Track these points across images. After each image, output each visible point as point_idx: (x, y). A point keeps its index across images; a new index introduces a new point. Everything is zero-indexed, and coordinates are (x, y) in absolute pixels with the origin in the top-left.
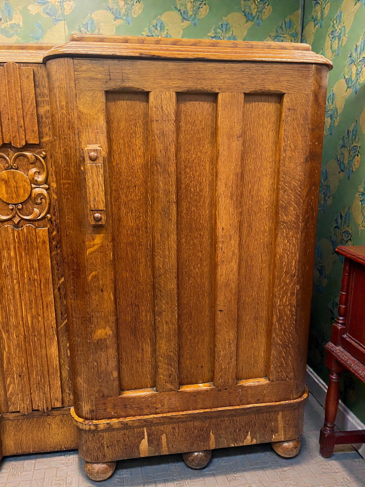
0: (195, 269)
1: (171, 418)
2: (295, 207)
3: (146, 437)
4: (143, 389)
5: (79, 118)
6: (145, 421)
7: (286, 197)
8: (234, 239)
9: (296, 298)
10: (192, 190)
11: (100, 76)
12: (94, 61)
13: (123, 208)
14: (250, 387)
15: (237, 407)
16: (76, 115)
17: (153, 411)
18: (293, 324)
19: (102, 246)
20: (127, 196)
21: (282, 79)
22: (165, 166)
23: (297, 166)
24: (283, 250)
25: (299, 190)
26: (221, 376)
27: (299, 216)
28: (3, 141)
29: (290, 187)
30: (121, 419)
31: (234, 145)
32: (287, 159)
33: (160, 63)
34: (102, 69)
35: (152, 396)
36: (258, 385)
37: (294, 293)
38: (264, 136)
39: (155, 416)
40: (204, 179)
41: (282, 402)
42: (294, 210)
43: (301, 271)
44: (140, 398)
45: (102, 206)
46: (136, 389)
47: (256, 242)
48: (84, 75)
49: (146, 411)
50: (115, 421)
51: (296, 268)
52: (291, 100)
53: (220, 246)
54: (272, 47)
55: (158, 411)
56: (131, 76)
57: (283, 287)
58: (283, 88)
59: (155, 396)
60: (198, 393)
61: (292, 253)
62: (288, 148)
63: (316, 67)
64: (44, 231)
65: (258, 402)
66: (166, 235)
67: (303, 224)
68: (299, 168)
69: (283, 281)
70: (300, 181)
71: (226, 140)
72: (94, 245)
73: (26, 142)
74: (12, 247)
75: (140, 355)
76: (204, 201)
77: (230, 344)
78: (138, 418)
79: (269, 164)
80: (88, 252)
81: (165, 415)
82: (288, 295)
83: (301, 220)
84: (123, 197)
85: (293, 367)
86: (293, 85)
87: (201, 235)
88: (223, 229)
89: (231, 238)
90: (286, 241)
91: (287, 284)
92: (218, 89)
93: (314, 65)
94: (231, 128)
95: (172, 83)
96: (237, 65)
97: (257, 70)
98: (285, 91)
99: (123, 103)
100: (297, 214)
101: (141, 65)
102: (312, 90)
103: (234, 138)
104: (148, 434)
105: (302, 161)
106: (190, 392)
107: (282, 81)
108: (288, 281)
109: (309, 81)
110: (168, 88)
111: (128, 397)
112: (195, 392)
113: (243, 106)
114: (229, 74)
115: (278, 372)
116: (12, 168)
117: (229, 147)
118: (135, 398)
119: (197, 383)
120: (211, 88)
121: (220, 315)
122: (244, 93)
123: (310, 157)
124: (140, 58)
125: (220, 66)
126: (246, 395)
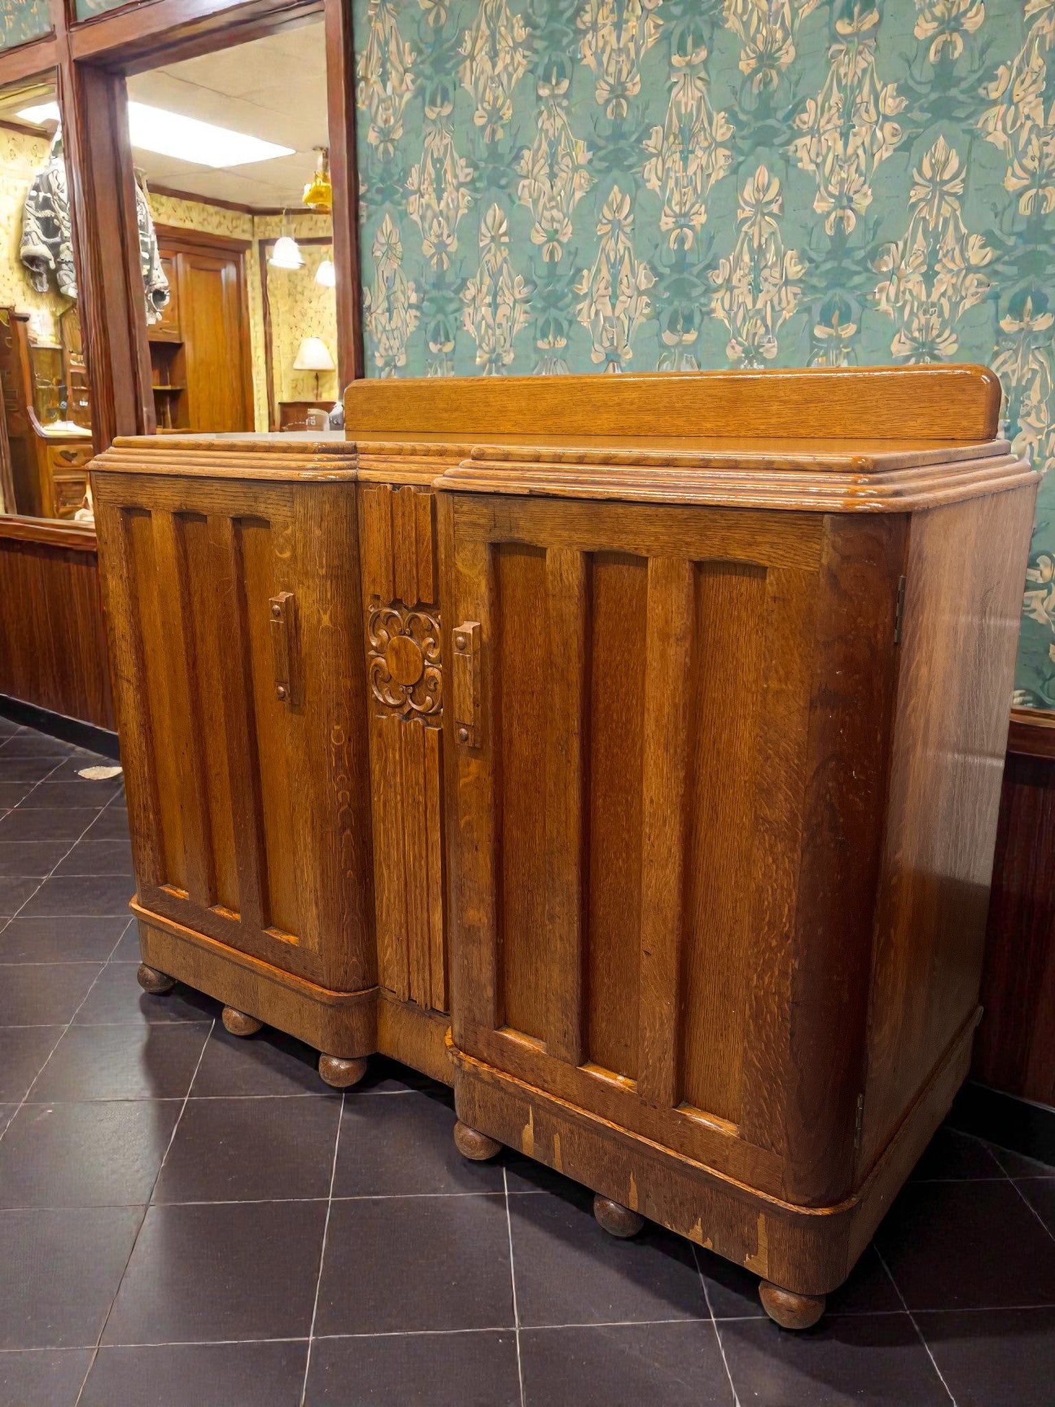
0: (617, 860)
1: (561, 1108)
2: (786, 794)
3: (531, 1121)
4: (532, 1039)
5: (457, 580)
6: (524, 1091)
7: (770, 770)
8: (670, 826)
9: (792, 984)
10: (615, 717)
11: (482, 521)
12: (476, 499)
13: (515, 725)
14: (699, 1127)
15: (672, 1153)
16: (453, 577)
17: (540, 1083)
18: (786, 1039)
19: (478, 778)
20: (521, 706)
21: (759, 539)
22: (563, 671)
23: (790, 713)
24: (764, 875)
25: (796, 761)
26: (646, 1076)
27: (795, 815)
28: (395, 595)
29: (777, 753)
30: (494, 1071)
31: (671, 651)
32: (770, 696)
33: (561, 503)
34: (485, 511)
35: (538, 1055)
36: (714, 1132)
37: (787, 974)
38: (742, 640)
39: (540, 1092)
40: (634, 702)
41: (759, 1193)
42: (786, 800)
43: (801, 932)
44: (521, 1047)
45: (468, 720)
46: (525, 1032)
47: (726, 844)
48: (464, 519)
49: (530, 1077)
50: (485, 1068)
51: (790, 923)
52: (778, 579)
53: (647, 830)
54: (775, 466)
55: (546, 1085)
56: (521, 523)
57: (764, 953)
58: (764, 557)
59: (543, 1057)
61: (782, 887)
62: (773, 674)
63: (832, 519)
64: (434, 731)
65: (713, 1164)
66: (562, 786)
67: (805, 835)
68: (796, 718)
69: (763, 939)
70: (798, 745)
71: (657, 643)
72: (469, 774)
73: (419, 600)
74: (397, 746)
75: (532, 978)
76: (633, 739)
77: (662, 1024)
78: (517, 1081)
79: (750, 695)
80: (462, 782)
81: (553, 1099)
82: (773, 973)
83: (800, 825)
84: (516, 706)
85: (786, 1129)
86: (781, 553)
87: (627, 800)
88: (652, 801)
89: (665, 822)
90: (770, 860)
91: (772, 949)
92: (648, 551)
93: (826, 516)
94: (667, 622)
95: (576, 537)
96: (679, 511)
97: (715, 521)
98: (767, 564)
99: (521, 559)
100: (792, 812)
101: (535, 506)
102: (822, 565)
103: (672, 640)
104: (534, 1119)
105: (802, 704)
106: (595, 1080)
107: (761, 543)
108: (774, 943)
109: (815, 546)
110: (570, 545)
111: (507, 1039)
112: (603, 1083)
113: (689, 585)
114: (664, 526)
115: (753, 1124)
116: (405, 634)
117: (663, 655)
118: (515, 1045)
119: (618, 1072)
120: (636, 549)
121: (645, 961)
122: (691, 561)
123: (821, 699)
124: (532, 496)
125: (650, 511)
126: (691, 1139)
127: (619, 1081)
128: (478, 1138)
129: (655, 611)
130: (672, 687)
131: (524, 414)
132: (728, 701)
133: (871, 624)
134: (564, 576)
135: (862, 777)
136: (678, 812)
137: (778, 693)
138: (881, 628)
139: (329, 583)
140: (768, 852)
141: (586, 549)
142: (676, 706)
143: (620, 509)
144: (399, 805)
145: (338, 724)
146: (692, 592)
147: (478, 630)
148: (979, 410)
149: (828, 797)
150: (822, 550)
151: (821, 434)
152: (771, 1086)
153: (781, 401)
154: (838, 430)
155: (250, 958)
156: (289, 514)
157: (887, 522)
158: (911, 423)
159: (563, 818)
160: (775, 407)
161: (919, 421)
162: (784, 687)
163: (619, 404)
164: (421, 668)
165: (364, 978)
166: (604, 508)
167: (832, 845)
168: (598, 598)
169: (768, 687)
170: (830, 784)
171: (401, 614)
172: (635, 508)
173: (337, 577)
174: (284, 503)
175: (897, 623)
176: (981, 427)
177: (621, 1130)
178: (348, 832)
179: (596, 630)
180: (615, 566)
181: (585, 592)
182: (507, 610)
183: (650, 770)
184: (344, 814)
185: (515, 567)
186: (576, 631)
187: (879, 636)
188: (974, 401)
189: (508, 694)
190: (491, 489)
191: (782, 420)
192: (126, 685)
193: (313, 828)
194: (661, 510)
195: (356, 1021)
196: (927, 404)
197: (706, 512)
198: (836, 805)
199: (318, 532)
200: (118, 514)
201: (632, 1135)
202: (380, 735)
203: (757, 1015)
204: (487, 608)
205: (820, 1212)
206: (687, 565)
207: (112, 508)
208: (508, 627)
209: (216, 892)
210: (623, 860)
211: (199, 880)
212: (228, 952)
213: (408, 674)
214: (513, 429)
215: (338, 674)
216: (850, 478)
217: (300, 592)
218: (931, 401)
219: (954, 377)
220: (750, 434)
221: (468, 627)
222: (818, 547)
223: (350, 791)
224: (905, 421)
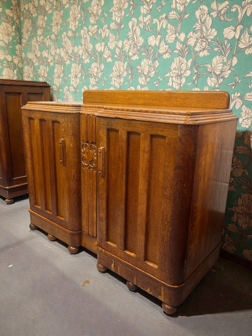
0: (133, 203)
1: (119, 260)
2: (169, 189)
3: (113, 263)
4: (114, 244)
5: (100, 137)
6: (112, 256)
7: (166, 183)
9: (170, 233)
10: (133, 170)
11: (105, 124)
12: (104, 119)
13: (112, 171)
14: (149, 266)
15: (143, 272)
16: (99, 136)
17: (115, 254)
18: (168, 246)
19: (103, 183)
20: (113, 167)
21: (164, 130)
22: (122, 159)
23: (171, 170)
24: (164, 208)
25: (172, 182)
26: (138, 254)
27: (171, 194)
28: (87, 140)
29: (168, 180)
30: (105, 251)
31: (145, 155)
32: (166, 166)
33: (122, 120)
34: (106, 121)
35: (115, 248)
36: (153, 267)
37: (169, 231)
38: (161, 153)
39: (115, 256)
40: (138, 167)
41: (162, 281)
43: (172, 221)
45: (101, 169)
46: (113, 242)
47: (157, 200)
48: (102, 123)
49: (113, 253)
50: (103, 250)
51: (170, 219)
52: (168, 139)
53: (139, 196)
55: (117, 255)
56: (114, 124)
57: (164, 226)
58: (165, 134)
60: (130, 256)
61: (168, 211)
62: (167, 161)
64: (95, 172)
65: (152, 274)
66: (121, 185)
67: (173, 199)
68: (172, 172)
69: (164, 222)
70: (172, 178)
71: (142, 153)
72: (101, 182)
73: (92, 141)
74: (87, 175)
75: (114, 230)
76: (137, 175)
77: (142, 241)
78: (110, 254)
79: (162, 166)
80: (100, 184)
81: (118, 258)
82: (166, 230)
83: (172, 197)
84: (112, 167)
85: (168, 267)
86: (169, 133)
87: (135, 189)
88: (140, 190)
89: (143, 195)
92: (141, 132)
93: (179, 125)
94: (144, 148)
95: (125, 128)
96: (147, 123)
97: (155, 125)
98: (166, 135)
99: (114, 133)
100: (170, 193)
101: (116, 120)
102: (178, 136)
103: (146, 152)
104: (114, 262)
105: (173, 168)
106: (127, 254)
107: (165, 131)
108: (166, 224)
109: (176, 132)
110: (124, 130)
111: (108, 244)
112: (129, 255)
113: (150, 140)
114: (144, 126)
115: (161, 266)
116: (89, 149)
117: (143, 156)
118: (110, 245)
119: (132, 252)
120: (138, 131)
121: (138, 227)
122: (150, 134)
123: (177, 167)
124: (116, 118)
125: (141, 122)
126: (147, 268)
127: (133, 254)
128: (102, 266)
129: (142, 145)
130: (145, 163)
131: (123, 99)
132: (158, 167)
133: (189, 150)
134: (123, 137)
135: (187, 186)
136: (146, 192)
137: (168, 166)
138: (191, 151)
139: (72, 137)
140: (165, 203)
141: (127, 131)
142: (146, 168)
143: (135, 122)
144: (87, 189)
145: (74, 169)
146: (150, 142)
147: (104, 149)
148: (225, 102)
149: (178, 190)
150: (178, 133)
151: (189, 106)
152: (165, 257)
153: (180, 98)
154: (193, 105)
155: (53, 223)
156: (64, 120)
157: (193, 127)
158: (210, 104)
159: (121, 193)
160: (179, 99)
161: (211, 104)
162: (169, 164)
163: (144, 98)
164: (92, 157)
165: (79, 228)
166: (131, 121)
167: (179, 201)
168: (130, 142)
169: (166, 164)
170: (179, 187)
171: (89, 145)
172: (138, 122)
173: (74, 135)
174: (63, 118)
175: (195, 150)
176: (225, 106)
177: (132, 266)
178: (76, 194)
179: (130, 149)
180: (134, 135)
181: (127, 141)
182: (111, 144)
183: (140, 182)
184: (74, 190)
185: (112, 134)
186: (125, 150)
187: (191, 153)
188: (224, 100)
189: (111, 164)
190: (107, 116)
191: (180, 103)
192: (28, 159)
193: (68, 193)
194: (144, 122)
195: (76, 238)
196: (213, 100)
197: (153, 123)
198: (180, 192)
199: (70, 125)
200: (27, 120)
201: (135, 267)
202: (83, 172)
203: (162, 240)
204: (106, 144)
205: (175, 287)
206: (149, 135)
207: (26, 118)
208: (111, 148)
209: (47, 207)
210: (135, 203)
211: (43, 204)
212: (49, 221)
213: (90, 159)
214: (120, 103)
215: (74, 158)
216: (185, 116)
217: (66, 139)
218: (214, 99)
219: (220, 94)
220: (173, 106)
221: (101, 148)
222: (177, 132)
223: (76, 185)
224: (208, 104)
